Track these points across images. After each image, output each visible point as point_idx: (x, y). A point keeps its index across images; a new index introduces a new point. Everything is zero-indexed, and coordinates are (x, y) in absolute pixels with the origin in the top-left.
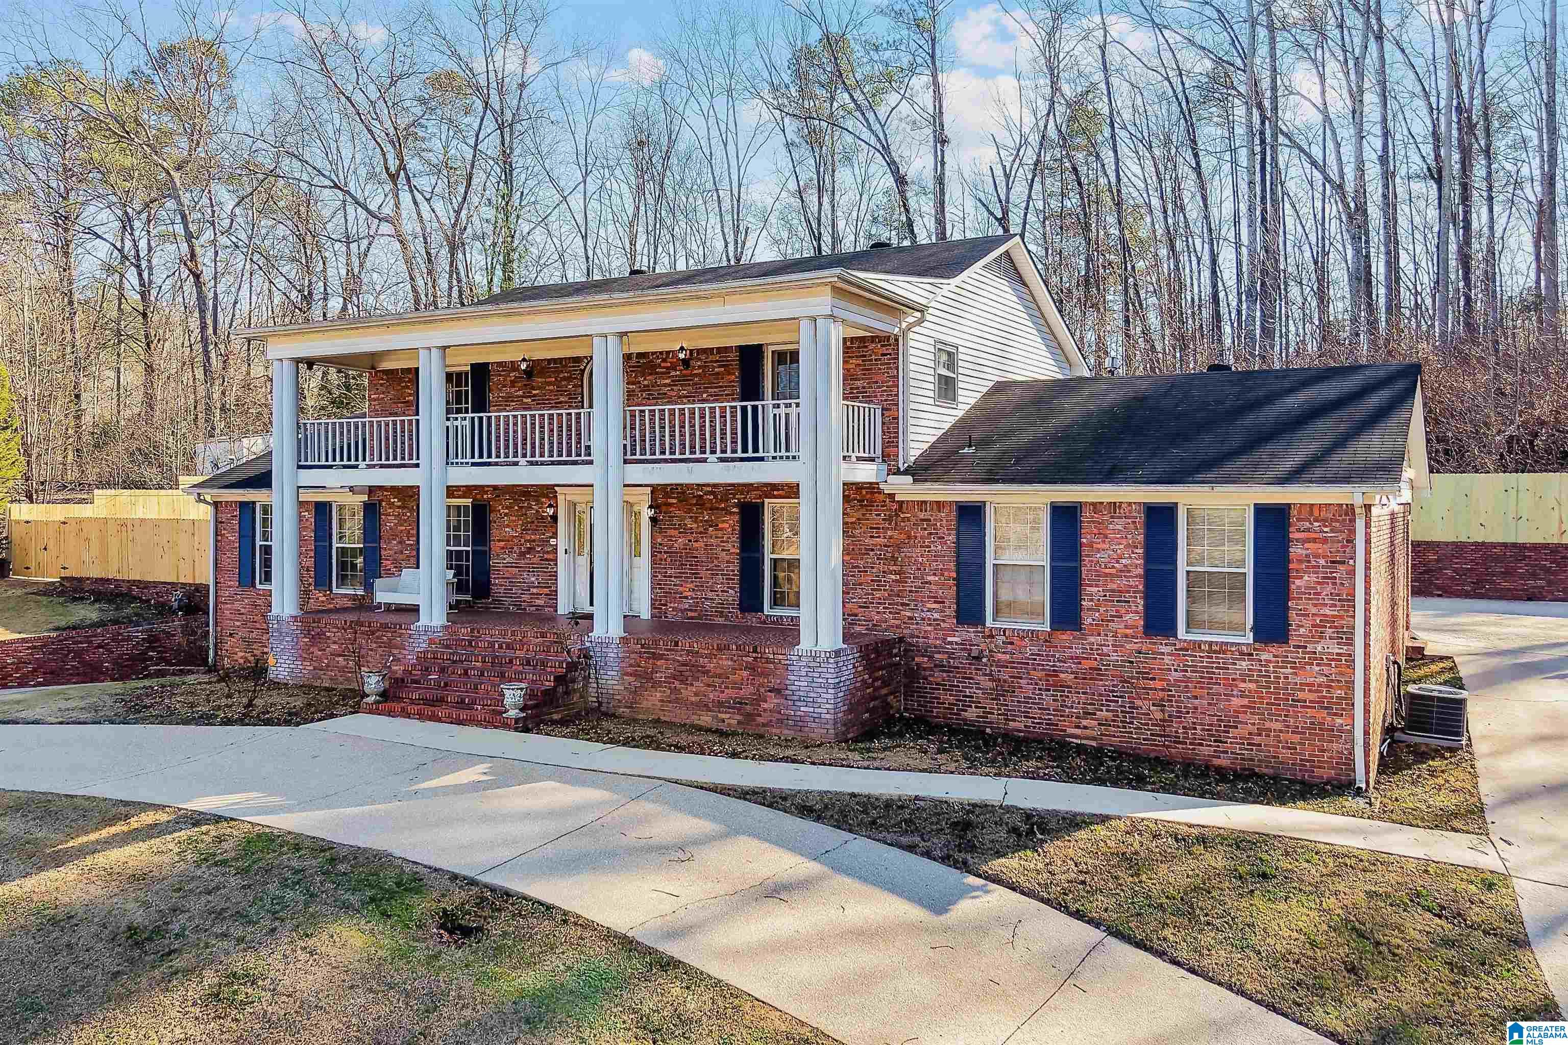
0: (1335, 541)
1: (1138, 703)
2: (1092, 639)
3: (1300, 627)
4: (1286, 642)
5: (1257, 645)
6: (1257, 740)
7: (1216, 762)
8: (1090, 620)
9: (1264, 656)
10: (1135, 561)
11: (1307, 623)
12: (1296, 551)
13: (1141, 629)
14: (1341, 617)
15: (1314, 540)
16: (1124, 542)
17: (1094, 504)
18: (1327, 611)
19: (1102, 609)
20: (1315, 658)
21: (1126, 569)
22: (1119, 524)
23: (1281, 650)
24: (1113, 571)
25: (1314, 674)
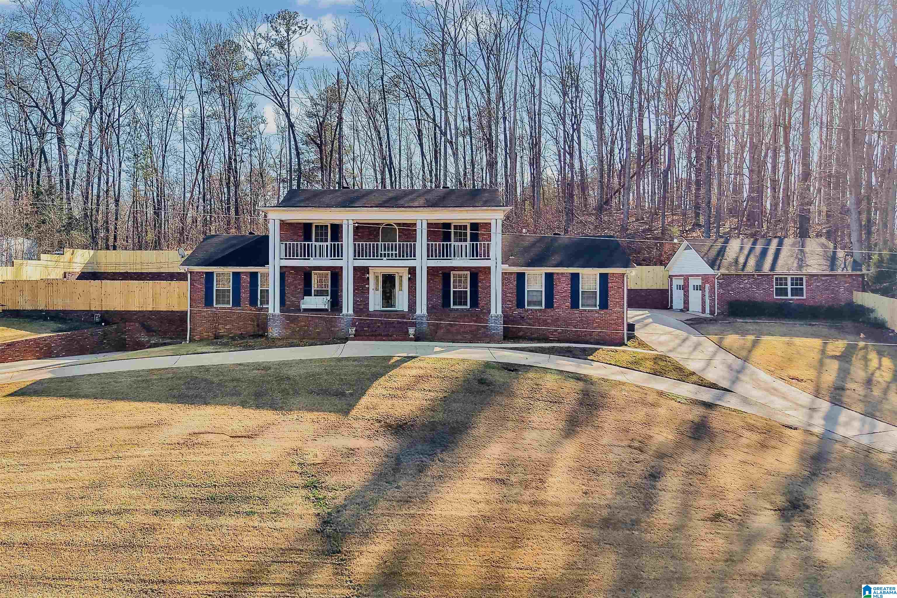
0: (619, 282)
1: (569, 327)
2: (556, 310)
3: (611, 305)
4: (607, 308)
5: (600, 310)
8: (556, 305)
9: (602, 312)
10: (568, 289)
12: (610, 285)
13: (570, 307)
14: (621, 302)
15: (614, 282)
16: (565, 284)
17: (558, 273)
18: (617, 300)
19: (559, 302)
20: (614, 312)
21: (566, 291)
22: (564, 279)
23: (606, 311)
24: (562, 291)
25: (614, 316)
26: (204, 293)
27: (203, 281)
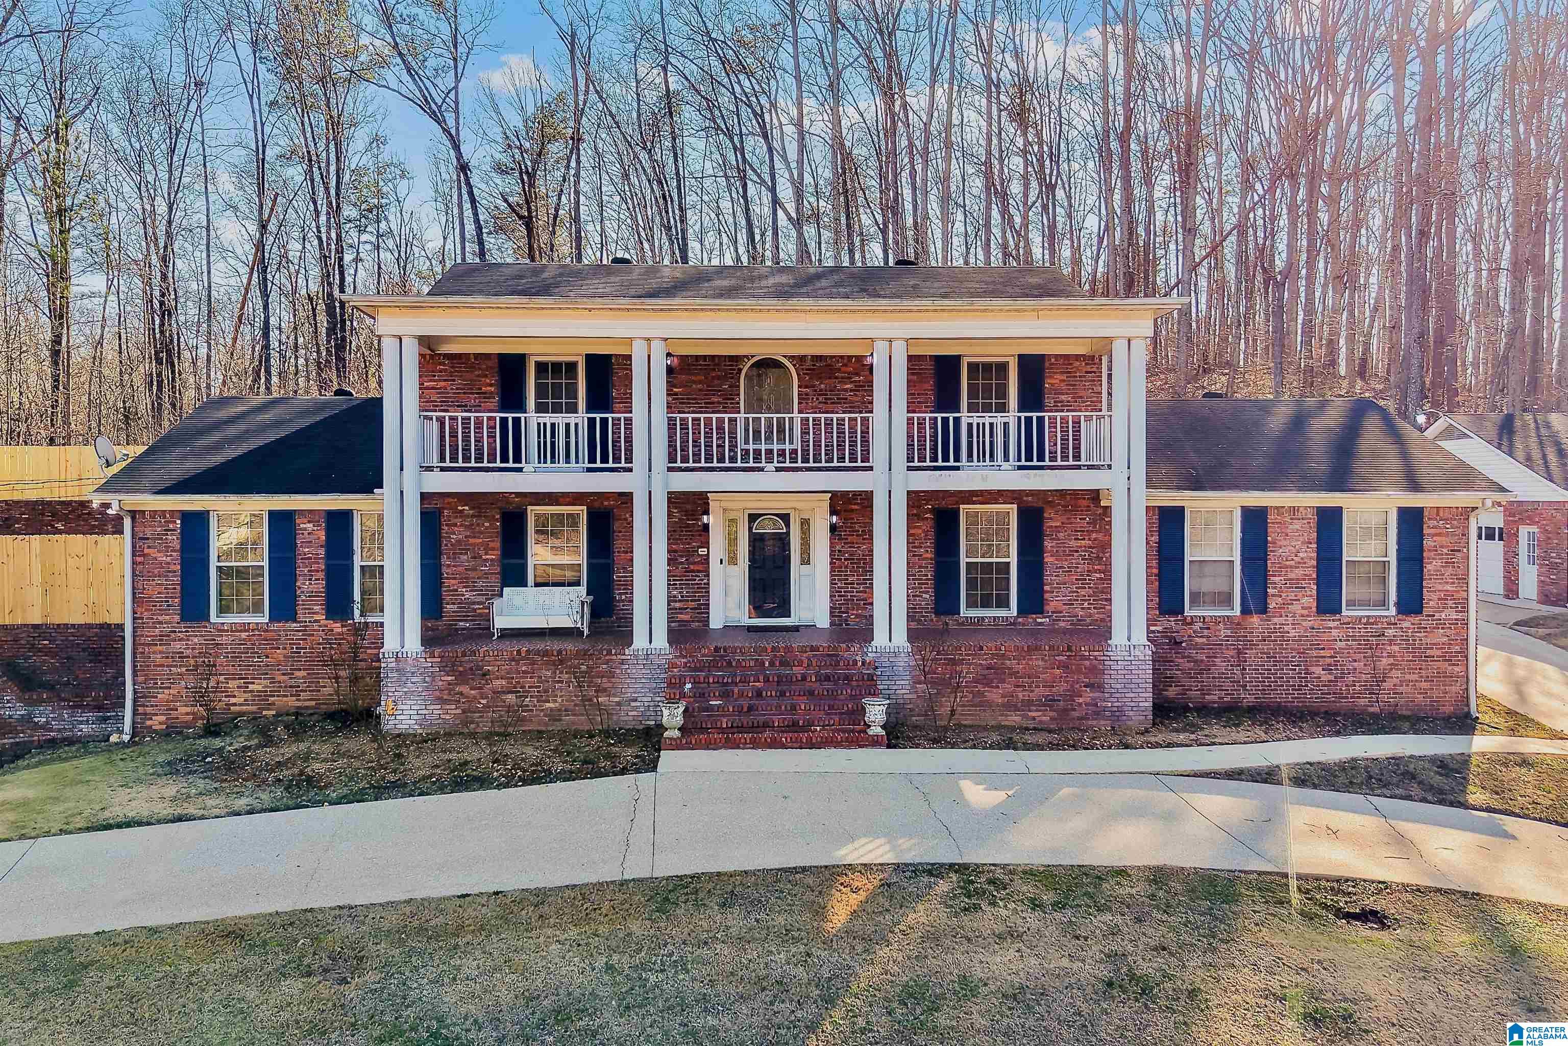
0: (1453, 534)
1: (1313, 669)
2: (1276, 620)
3: (1431, 600)
4: (1420, 612)
5: (1400, 616)
6: (1400, 689)
7: (1371, 710)
8: (1274, 605)
9: (1406, 624)
10: (1309, 554)
11: (1435, 597)
12: (1428, 543)
13: (1314, 609)
14: (1458, 592)
15: (1439, 535)
16: (1301, 539)
17: (1277, 508)
18: (1448, 587)
19: (1284, 595)
20: (1441, 624)
21: (1303, 562)
22: (1297, 525)
23: (1416, 619)
24: (1292, 563)
25: (1439, 636)
26: (177, 579)
27: (174, 540)
